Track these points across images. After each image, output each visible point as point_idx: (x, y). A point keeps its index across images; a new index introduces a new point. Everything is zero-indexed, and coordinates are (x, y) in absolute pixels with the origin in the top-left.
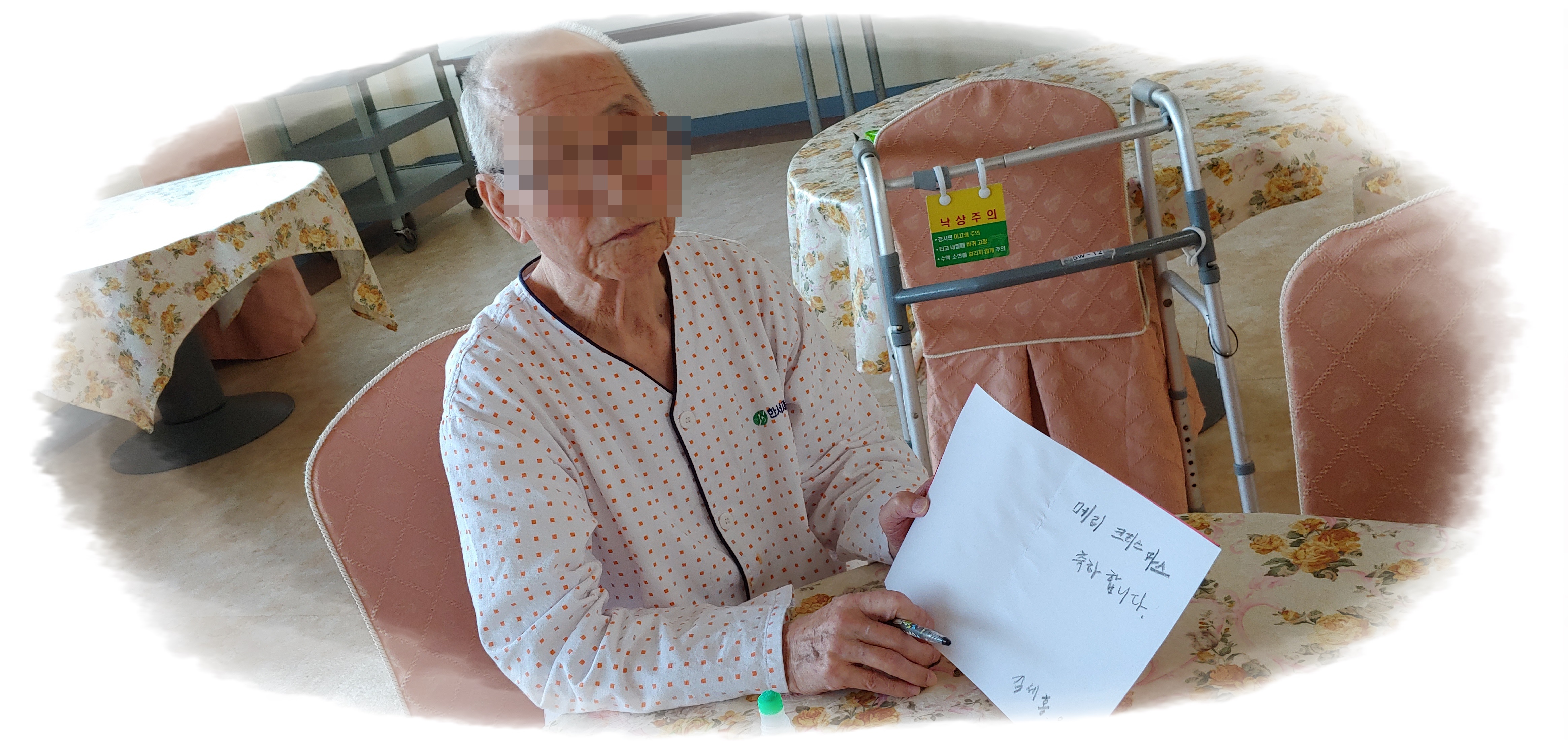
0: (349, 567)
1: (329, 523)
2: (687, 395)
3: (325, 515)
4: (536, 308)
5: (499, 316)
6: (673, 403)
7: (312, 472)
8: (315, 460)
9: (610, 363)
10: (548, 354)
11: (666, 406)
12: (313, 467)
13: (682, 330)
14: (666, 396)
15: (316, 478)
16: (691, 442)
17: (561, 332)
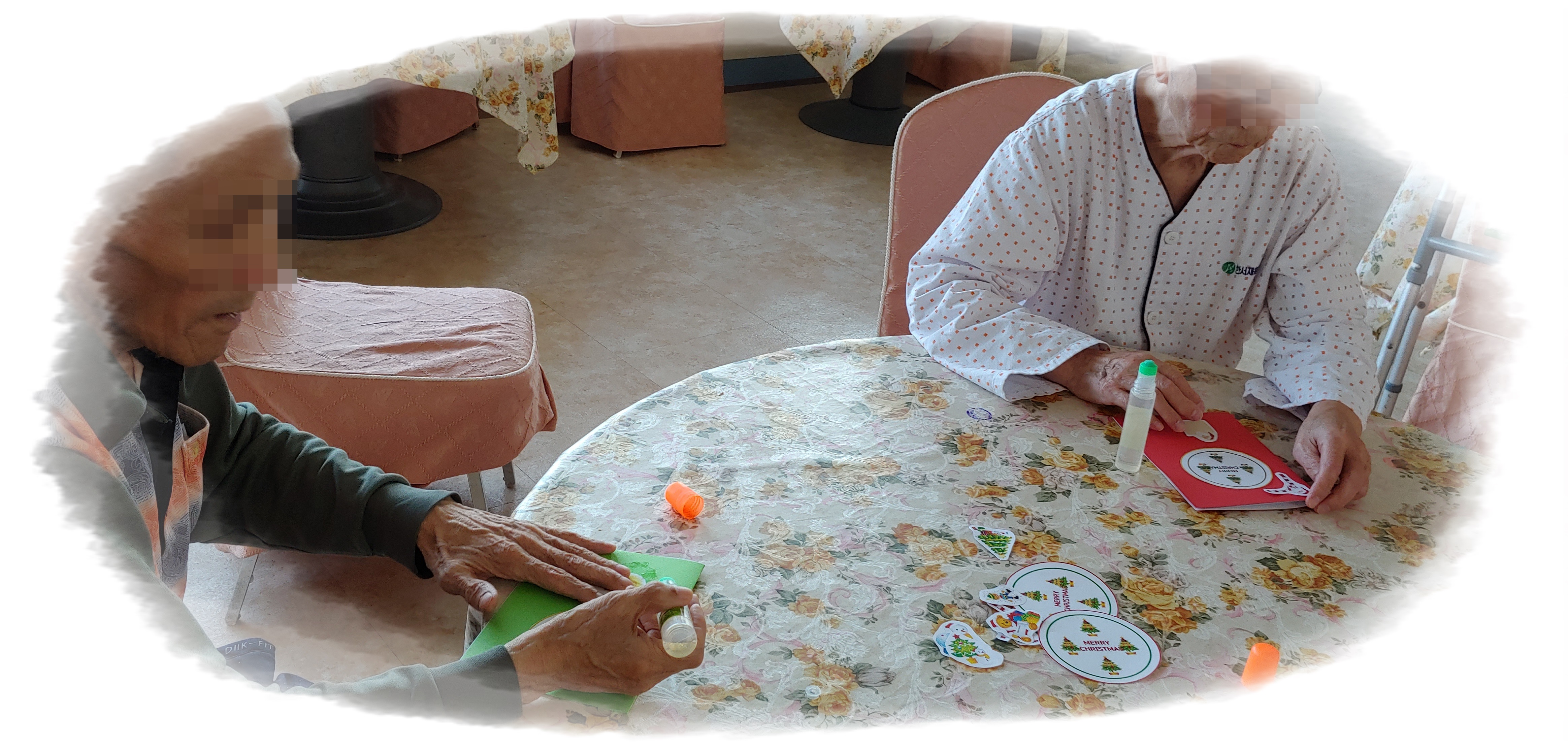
0: (896, 196)
1: (900, 161)
2: (1184, 222)
3: (900, 154)
4: (1130, 101)
5: (1103, 92)
6: (1170, 221)
7: (908, 121)
8: (914, 114)
9: (1148, 170)
10: (1113, 138)
11: (1165, 220)
12: (910, 118)
13: (1214, 175)
14: (1170, 212)
15: (908, 126)
16: (1164, 253)
17: (1134, 128)
